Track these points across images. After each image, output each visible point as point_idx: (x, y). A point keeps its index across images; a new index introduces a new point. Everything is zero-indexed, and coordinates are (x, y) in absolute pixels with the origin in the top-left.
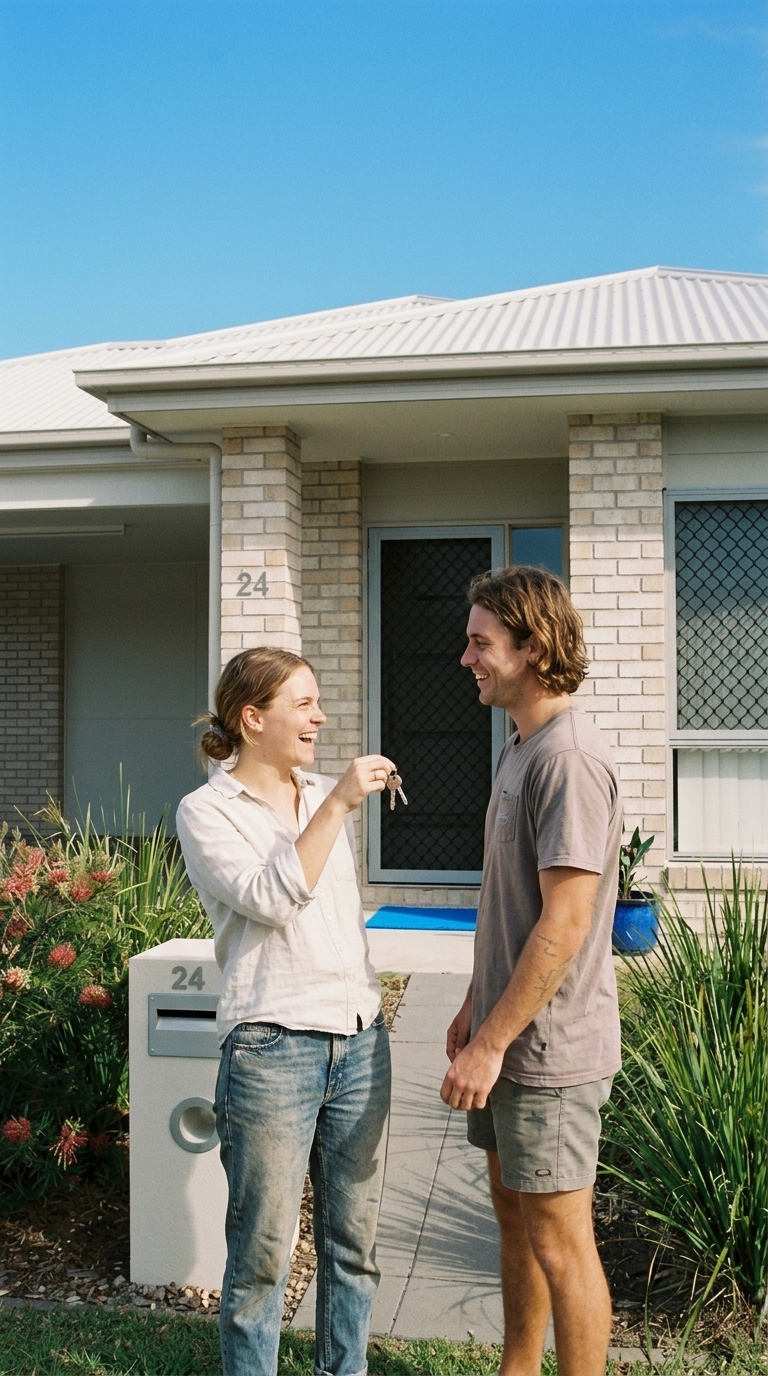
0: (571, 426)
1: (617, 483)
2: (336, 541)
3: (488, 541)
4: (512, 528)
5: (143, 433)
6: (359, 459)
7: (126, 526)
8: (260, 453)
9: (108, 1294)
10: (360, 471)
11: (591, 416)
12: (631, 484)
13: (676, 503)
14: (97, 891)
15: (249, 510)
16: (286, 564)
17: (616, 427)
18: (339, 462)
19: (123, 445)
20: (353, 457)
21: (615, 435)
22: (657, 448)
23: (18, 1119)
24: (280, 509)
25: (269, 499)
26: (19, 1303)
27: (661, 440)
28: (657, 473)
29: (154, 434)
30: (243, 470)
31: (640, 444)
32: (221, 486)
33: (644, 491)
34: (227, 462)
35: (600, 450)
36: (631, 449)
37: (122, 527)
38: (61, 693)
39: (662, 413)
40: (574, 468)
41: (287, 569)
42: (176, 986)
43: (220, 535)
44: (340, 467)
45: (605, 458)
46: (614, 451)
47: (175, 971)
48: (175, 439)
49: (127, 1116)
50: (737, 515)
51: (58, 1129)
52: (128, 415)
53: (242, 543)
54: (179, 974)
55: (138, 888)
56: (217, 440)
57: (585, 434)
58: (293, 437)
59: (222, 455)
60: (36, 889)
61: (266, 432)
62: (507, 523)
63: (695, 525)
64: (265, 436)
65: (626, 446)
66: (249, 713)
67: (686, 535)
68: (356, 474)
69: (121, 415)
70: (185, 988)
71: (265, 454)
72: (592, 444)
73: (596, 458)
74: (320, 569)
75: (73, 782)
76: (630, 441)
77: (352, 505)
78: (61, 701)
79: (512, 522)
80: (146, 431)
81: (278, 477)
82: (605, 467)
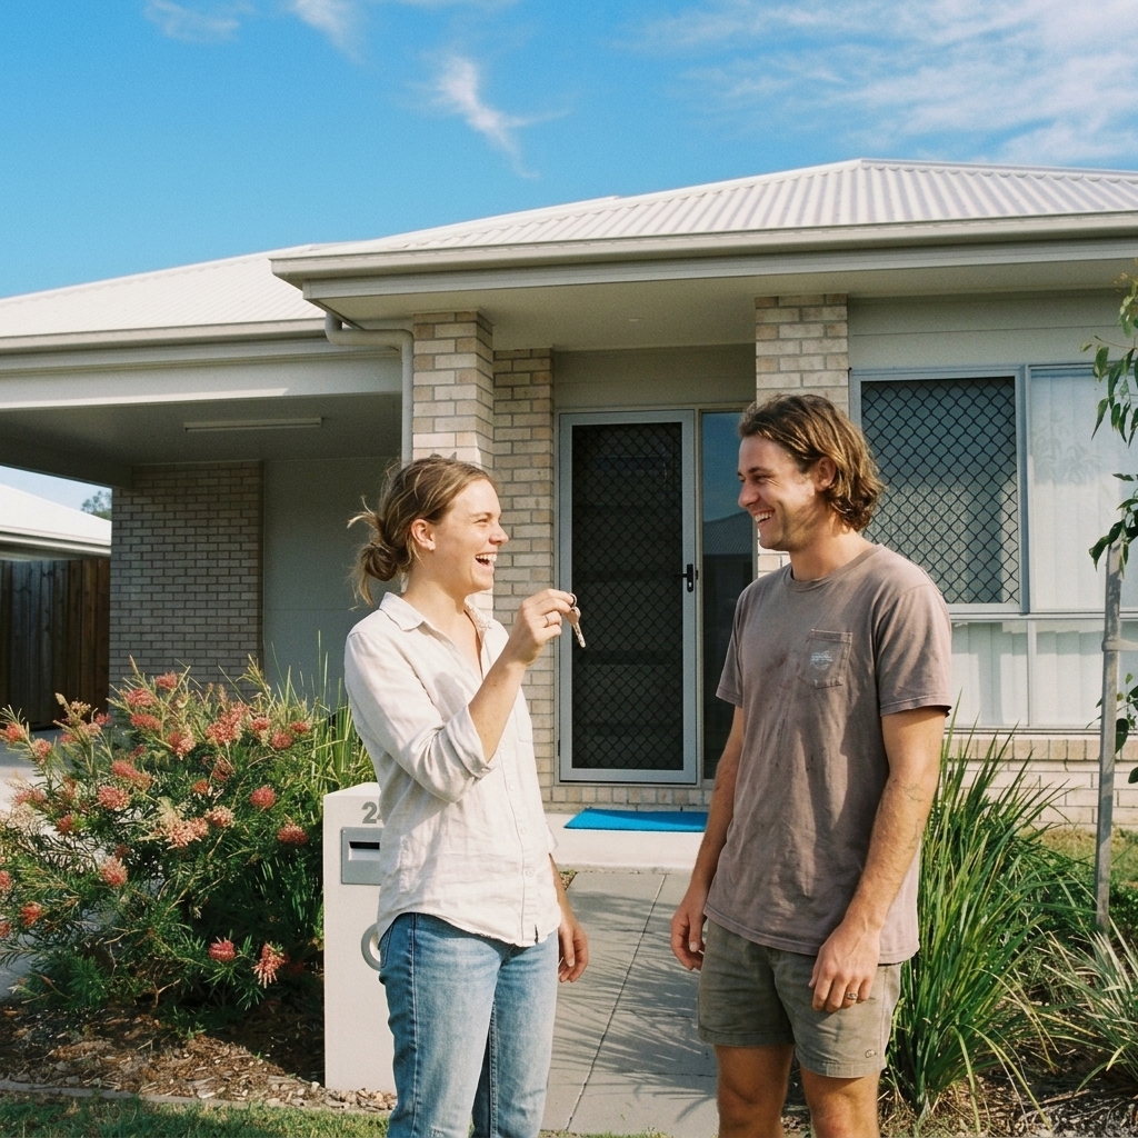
0: (757, 308)
1: (804, 363)
2: (527, 427)
3: (678, 426)
4: (702, 412)
5: (337, 321)
6: (551, 346)
7: (323, 419)
8: (451, 338)
9: (304, 1097)
10: (552, 360)
11: (777, 297)
12: (817, 363)
13: (863, 383)
14: (296, 741)
15: (440, 393)
16: (476, 444)
17: (800, 308)
18: (531, 350)
19: (318, 336)
20: (543, 343)
21: (801, 316)
22: (843, 329)
23: (223, 941)
24: (471, 392)
25: (460, 382)
26: (225, 1104)
27: (847, 321)
28: (843, 353)
29: (349, 321)
30: (434, 355)
31: (828, 326)
32: (413, 371)
33: (831, 370)
34: (420, 347)
35: (786, 331)
36: (817, 331)
37: (319, 420)
38: (260, 567)
39: (847, 295)
40: (761, 349)
41: (477, 450)
42: (367, 820)
43: (412, 418)
44: (532, 354)
45: (790, 339)
46: (798, 332)
47: (365, 807)
48: (367, 327)
49: (322, 952)
50: (923, 394)
51: (258, 954)
52: (323, 301)
53: (434, 426)
54: (370, 809)
55: (333, 746)
56: (408, 326)
57: (772, 316)
58: (483, 323)
59: (414, 340)
60: (239, 736)
61: (458, 317)
62: (697, 407)
63: (881, 405)
64: (456, 322)
65: (812, 327)
66: (420, 528)
67: (873, 414)
68: (547, 362)
69: (316, 302)
70: (374, 821)
71: (456, 339)
72: (777, 325)
73: (782, 340)
74: (512, 454)
75: (271, 647)
76: (816, 322)
77: (545, 391)
78: (260, 575)
79: (701, 406)
80: (341, 319)
81: (469, 361)
82: (790, 348)
